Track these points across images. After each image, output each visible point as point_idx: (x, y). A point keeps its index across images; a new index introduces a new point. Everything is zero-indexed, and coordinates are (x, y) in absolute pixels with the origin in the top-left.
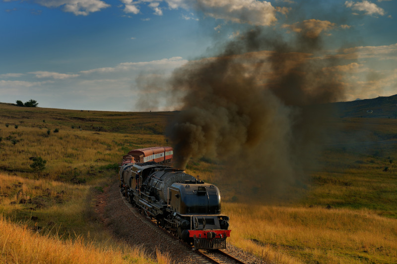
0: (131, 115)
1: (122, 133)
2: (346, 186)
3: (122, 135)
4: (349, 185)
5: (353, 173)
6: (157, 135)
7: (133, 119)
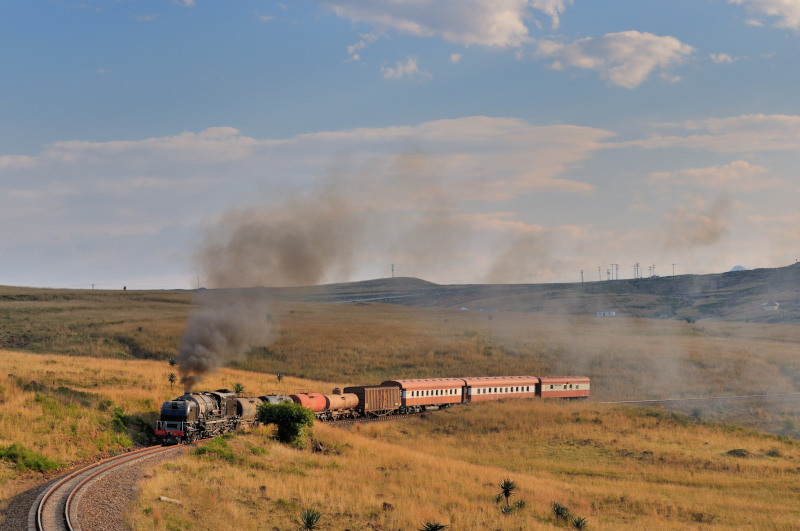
0: (68, 299)
1: (38, 353)
2: (698, 524)
3: (39, 357)
4: (709, 522)
5: (719, 487)
6: (142, 362)
7: (72, 309)
